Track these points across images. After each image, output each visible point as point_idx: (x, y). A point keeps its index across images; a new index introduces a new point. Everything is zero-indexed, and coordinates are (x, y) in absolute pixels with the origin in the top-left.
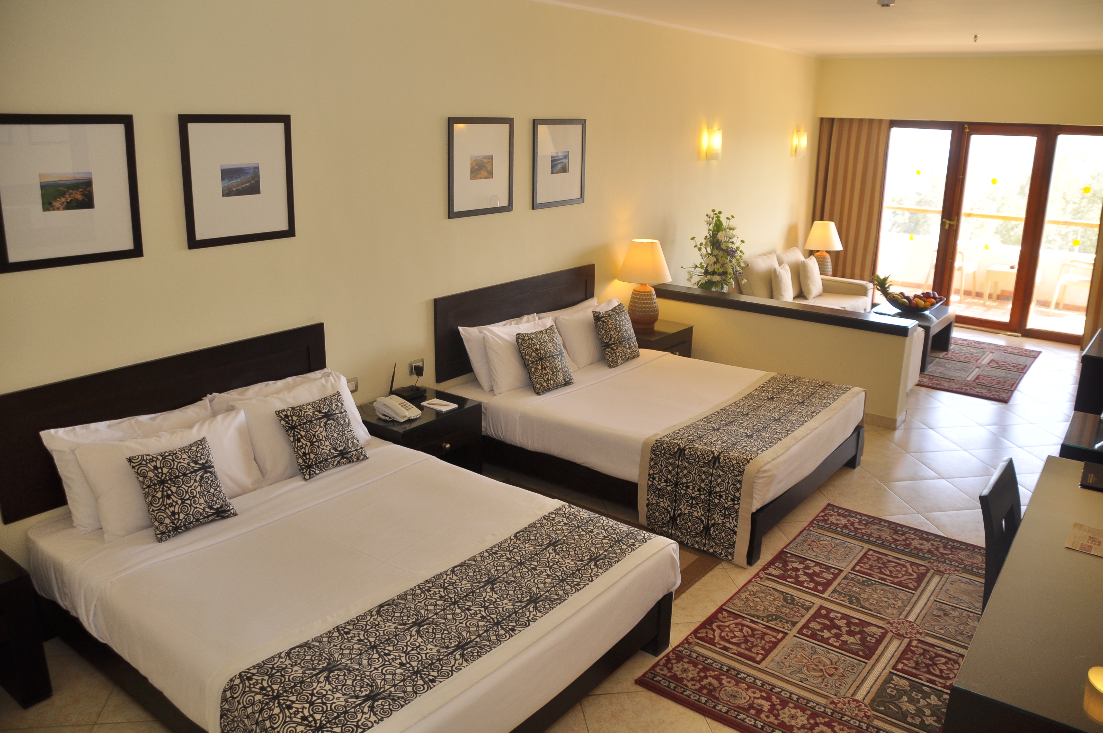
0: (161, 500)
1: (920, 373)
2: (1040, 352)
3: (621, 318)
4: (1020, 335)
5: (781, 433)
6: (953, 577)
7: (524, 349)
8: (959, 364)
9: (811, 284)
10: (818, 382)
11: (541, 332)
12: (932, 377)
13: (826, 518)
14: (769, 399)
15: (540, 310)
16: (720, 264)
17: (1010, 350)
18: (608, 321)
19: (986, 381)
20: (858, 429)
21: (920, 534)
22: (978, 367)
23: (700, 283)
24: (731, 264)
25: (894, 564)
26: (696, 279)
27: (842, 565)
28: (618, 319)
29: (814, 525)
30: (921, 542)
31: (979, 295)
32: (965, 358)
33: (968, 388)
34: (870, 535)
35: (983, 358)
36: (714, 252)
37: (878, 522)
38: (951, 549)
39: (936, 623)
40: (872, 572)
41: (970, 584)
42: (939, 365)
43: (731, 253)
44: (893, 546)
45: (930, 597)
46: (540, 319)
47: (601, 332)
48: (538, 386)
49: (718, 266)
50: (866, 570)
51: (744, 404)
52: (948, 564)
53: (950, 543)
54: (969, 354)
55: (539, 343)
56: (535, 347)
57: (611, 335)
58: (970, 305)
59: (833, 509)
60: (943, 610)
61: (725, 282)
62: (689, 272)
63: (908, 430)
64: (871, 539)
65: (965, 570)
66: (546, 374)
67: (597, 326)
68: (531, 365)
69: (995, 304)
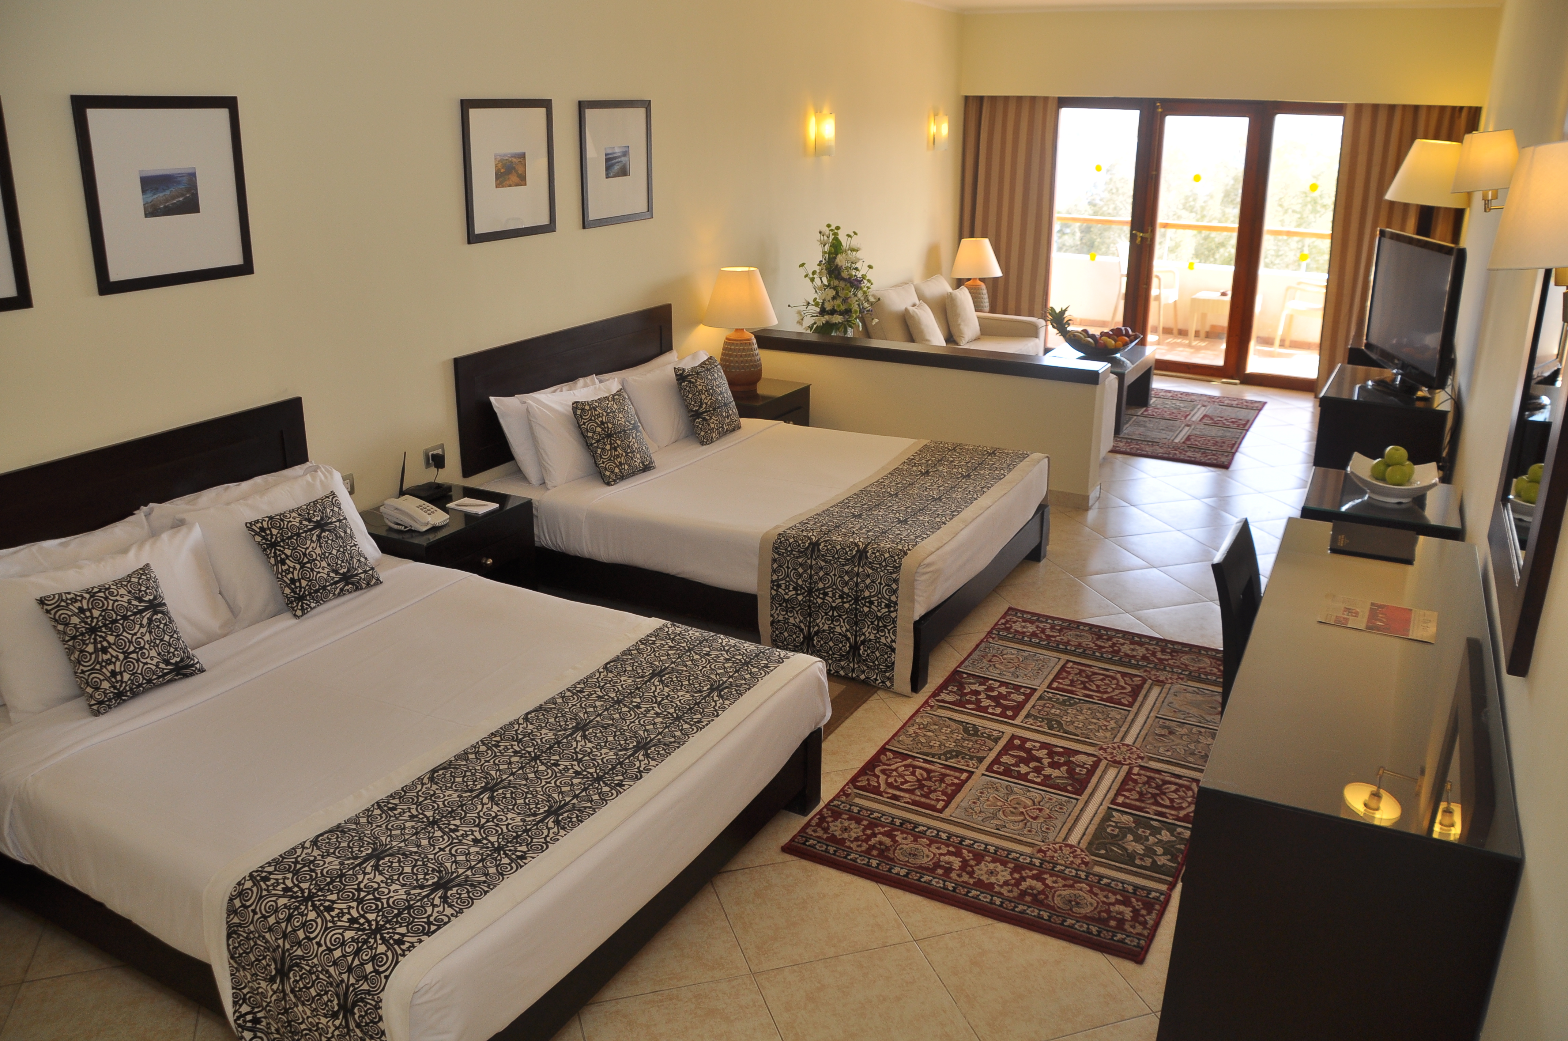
0: (93, 656)
1: (1114, 437)
2: (1265, 403)
3: (713, 375)
4: (1238, 381)
5: (944, 516)
6: (1176, 687)
7: (584, 424)
8: (1163, 422)
9: (962, 323)
10: (985, 449)
11: (607, 398)
12: (1130, 441)
13: (1008, 626)
14: (922, 474)
15: (601, 370)
16: (841, 300)
17: (1227, 402)
18: (696, 381)
19: (1199, 442)
20: (1041, 509)
21: (1131, 637)
22: (1188, 426)
23: (815, 326)
24: (856, 298)
25: (1101, 677)
26: (808, 321)
27: (1034, 683)
28: (709, 377)
29: (994, 636)
30: (1132, 647)
31: (1183, 333)
32: (1170, 414)
33: (1177, 452)
34: (1067, 643)
35: (1193, 413)
36: (832, 283)
37: (1076, 626)
38: (1170, 653)
39: (1160, 744)
40: (1074, 689)
41: (1198, 693)
42: (1137, 424)
43: (855, 283)
44: (1097, 654)
45: (1150, 714)
46: (601, 382)
47: (687, 397)
48: (607, 473)
49: (838, 302)
50: (1066, 687)
51: (890, 482)
52: (1169, 671)
53: (1169, 645)
54: (1175, 409)
55: (605, 414)
56: (600, 419)
57: (701, 399)
58: (1173, 346)
59: (1016, 613)
60: (1168, 728)
61: (848, 323)
62: (799, 312)
63: (1104, 509)
64: (1068, 648)
65: (1191, 677)
66: (618, 456)
67: (681, 389)
68: (596, 445)
69: (1203, 344)
